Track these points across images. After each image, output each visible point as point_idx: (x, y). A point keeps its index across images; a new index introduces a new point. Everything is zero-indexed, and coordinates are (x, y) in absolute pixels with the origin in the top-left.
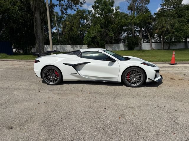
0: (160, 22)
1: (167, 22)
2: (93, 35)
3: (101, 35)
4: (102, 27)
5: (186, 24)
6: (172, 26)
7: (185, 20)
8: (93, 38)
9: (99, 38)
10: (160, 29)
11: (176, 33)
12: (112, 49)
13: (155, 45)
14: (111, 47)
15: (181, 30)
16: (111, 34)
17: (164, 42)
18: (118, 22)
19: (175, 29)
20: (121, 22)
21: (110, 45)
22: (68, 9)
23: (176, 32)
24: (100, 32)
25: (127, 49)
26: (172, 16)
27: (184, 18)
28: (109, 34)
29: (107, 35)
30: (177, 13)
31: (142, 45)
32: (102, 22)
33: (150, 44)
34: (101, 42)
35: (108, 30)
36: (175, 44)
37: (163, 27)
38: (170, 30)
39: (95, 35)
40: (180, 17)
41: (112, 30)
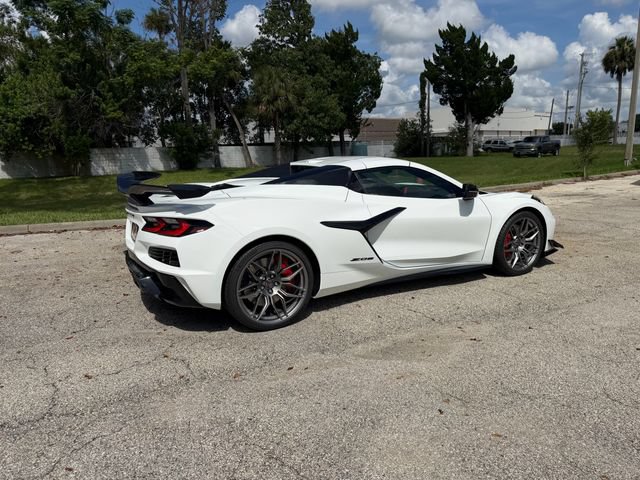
0: (266, 82)
1: (285, 86)
2: (31, 110)
3: (67, 110)
4: (65, 81)
5: (329, 94)
6: (301, 96)
7: (325, 81)
8: (32, 124)
9: (57, 124)
10: (269, 102)
11: (311, 117)
12: (121, 168)
13: (257, 152)
14: (114, 160)
15: (321, 109)
16: (112, 111)
17: (282, 144)
18: (139, 69)
19: (309, 106)
20: (148, 69)
21: (108, 150)
23: (310, 113)
24: (64, 97)
25: (173, 165)
26: (292, 66)
27: (322, 75)
28: (104, 110)
29: (96, 111)
30: (304, 60)
31: (218, 152)
32: (69, 60)
33: (243, 150)
34: (71, 138)
35: (98, 93)
36: (311, 149)
37: (276, 98)
38: (297, 109)
39: (39, 110)
40: (313, 71)
41: (114, 96)
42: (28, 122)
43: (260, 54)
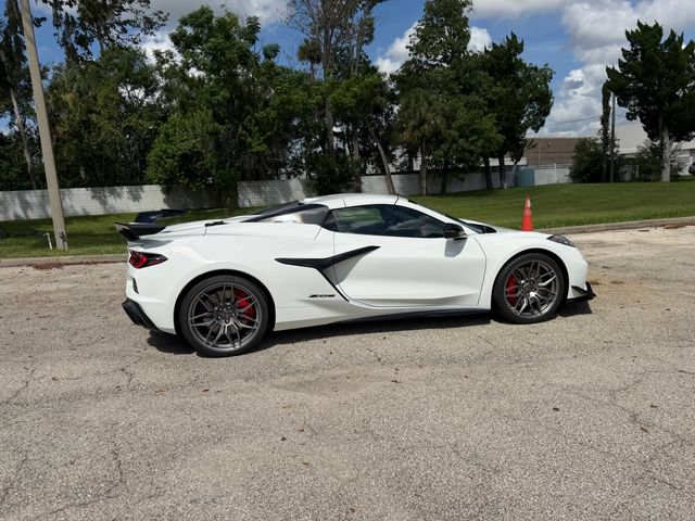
0: (412, 106)
1: (435, 109)
2: (186, 147)
3: (218, 145)
4: (217, 118)
5: (486, 114)
6: (450, 118)
7: (481, 100)
8: (187, 159)
9: (209, 158)
10: (414, 128)
11: (461, 141)
12: (266, 200)
13: (402, 180)
14: (260, 192)
15: (474, 132)
16: (257, 145)
17: (428, 171)
18: (281, 102)
19: (459, 129)
20: (289, 102)
21: (255, 183)
22: (91, 40)
23: (461, 136)
24: (215, 134)
26: (444, 86)
27: (478, 93)
28: (250, 144)
29: (243, 145)
30: (457, 79)
31: (360, 183)
32: (220, 98)
33: (386, 179)
34: (221, 172)
35: (245, 128)
36: (461, 175)
37: (423, 122)
38: (446, 132)
39: (194, 146)
40: (466, 91)
41: (260, 131)
42: (185, 157)
43: (410, 77)
